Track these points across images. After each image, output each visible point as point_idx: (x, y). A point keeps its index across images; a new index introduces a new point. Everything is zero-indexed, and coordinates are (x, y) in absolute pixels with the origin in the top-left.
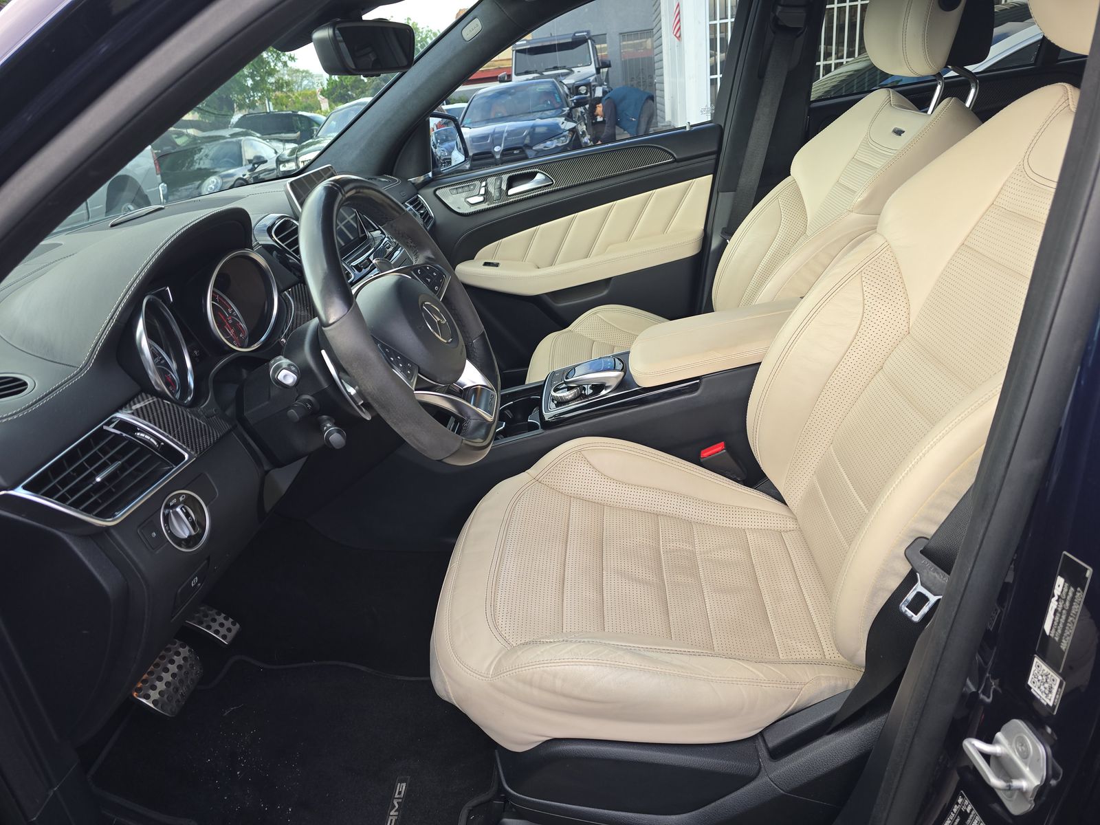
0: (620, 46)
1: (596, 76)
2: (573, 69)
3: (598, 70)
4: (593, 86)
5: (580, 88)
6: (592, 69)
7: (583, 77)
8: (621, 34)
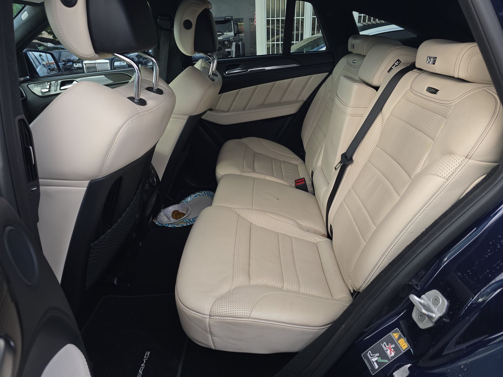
0: (250, 24)
1: (234, 37)
2: (224, 33)
3: (235, 34)
4: (231, 41)
5: (226, 42)
6: (232, 34)
7: (228, 37)
8: (250, 19)
